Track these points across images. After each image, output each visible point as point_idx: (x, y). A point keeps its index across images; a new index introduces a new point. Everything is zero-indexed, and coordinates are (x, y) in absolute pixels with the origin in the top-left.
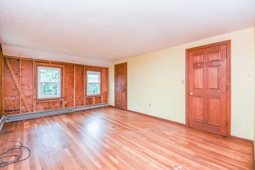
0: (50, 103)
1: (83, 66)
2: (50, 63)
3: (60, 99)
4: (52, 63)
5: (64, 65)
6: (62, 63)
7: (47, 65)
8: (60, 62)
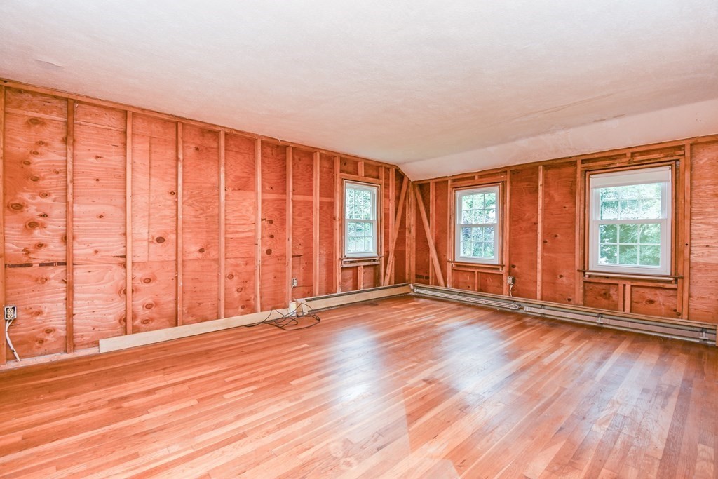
0: (475, 275)
1: (574, 159)
2: (477, 178)
3: (499, 269)
4: (481, 177)
5: (509, 173)
6: (503, 171)
7: (471, 182)
8: (499, 169)
